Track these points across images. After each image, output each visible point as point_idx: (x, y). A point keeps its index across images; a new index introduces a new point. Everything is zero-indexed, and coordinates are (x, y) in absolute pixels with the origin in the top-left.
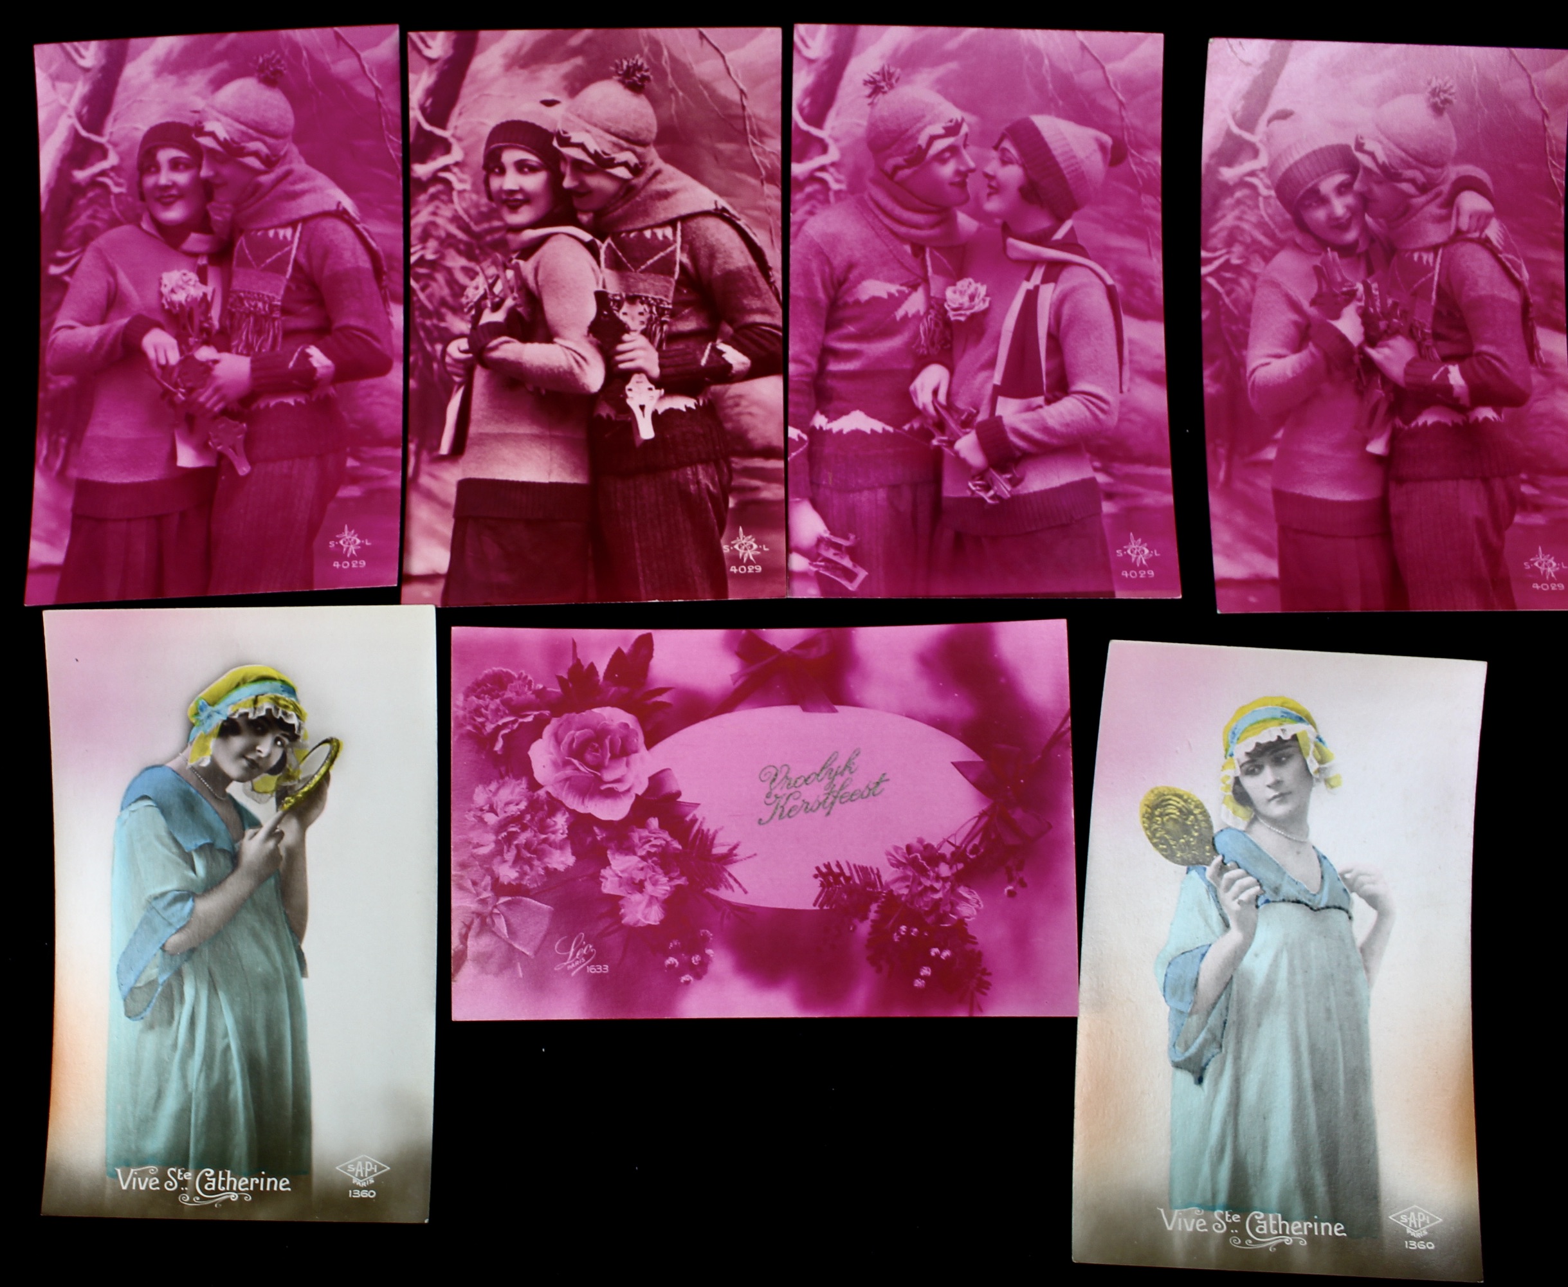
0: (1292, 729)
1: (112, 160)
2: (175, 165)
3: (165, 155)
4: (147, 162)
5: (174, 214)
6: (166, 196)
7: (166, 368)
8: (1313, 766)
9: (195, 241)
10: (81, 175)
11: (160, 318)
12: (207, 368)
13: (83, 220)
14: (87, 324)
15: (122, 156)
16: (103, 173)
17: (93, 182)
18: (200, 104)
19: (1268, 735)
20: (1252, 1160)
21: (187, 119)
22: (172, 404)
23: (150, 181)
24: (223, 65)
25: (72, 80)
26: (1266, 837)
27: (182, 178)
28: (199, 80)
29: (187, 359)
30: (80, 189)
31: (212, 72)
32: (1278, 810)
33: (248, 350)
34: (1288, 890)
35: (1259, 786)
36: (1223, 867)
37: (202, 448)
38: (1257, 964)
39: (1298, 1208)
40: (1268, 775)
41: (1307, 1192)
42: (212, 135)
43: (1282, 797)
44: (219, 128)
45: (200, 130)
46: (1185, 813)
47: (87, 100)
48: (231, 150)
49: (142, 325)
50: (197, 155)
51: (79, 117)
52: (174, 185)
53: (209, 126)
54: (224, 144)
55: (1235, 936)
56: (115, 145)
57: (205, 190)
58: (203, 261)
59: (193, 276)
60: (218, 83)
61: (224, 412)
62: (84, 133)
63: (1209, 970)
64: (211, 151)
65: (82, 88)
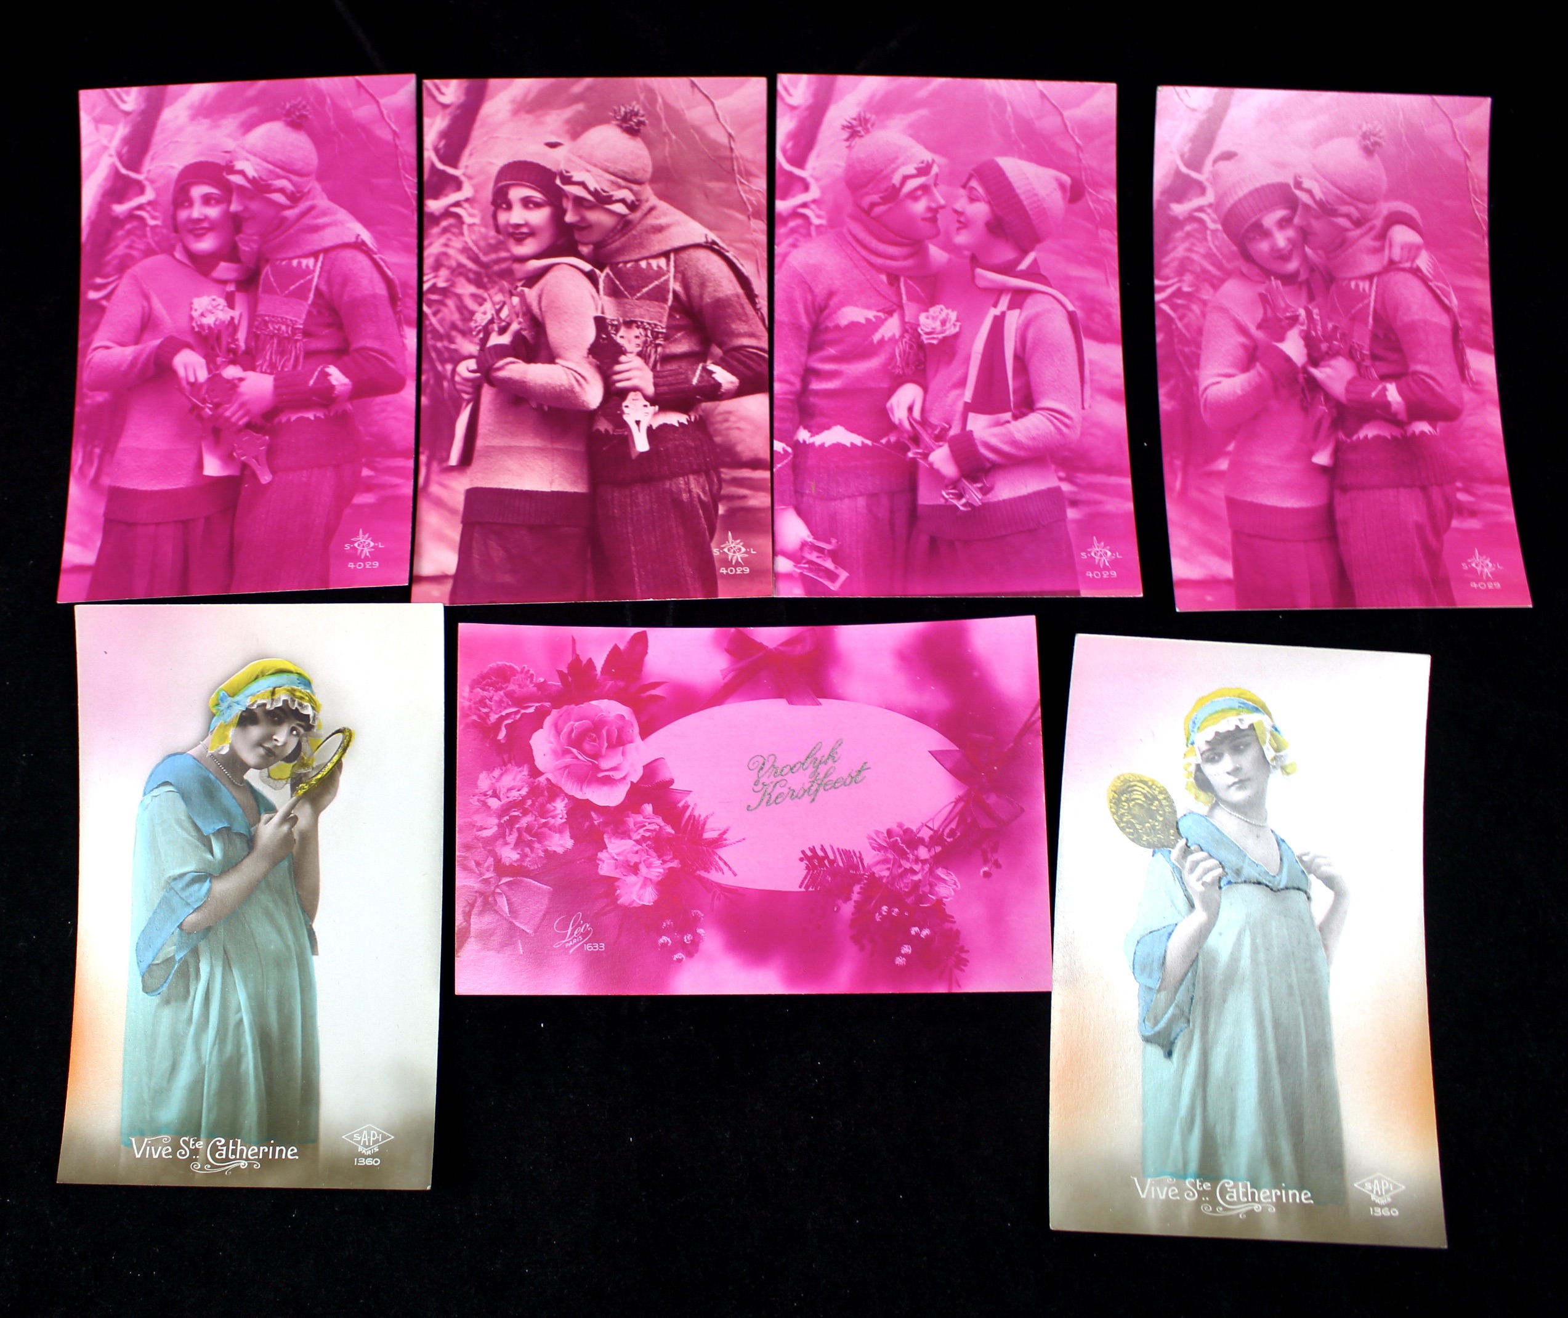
0: (1249, 719)
1: (149, 195)
2: (207, 200)
3: (198, 191)
4: (181, 197)
5: (206, 245)
6: (198, 228)
7: (194, 385)
8: (1270, 754)
9: (225, 270)
10: (120, 209)
11: (190, 339)
12: (233, 385)
13: (121, 250)
14: (122, 344)
15: (158, 192)
16: (140, 207)
17: (131, 216)
18: (231, 145)
19: (1227, 724)
20: (1221, 1130)
21: (219, 159)
22: (200, 418)
23: (183, 215)
24: (253, 110)
25: (113, 122)
26: (1227, 822)
27: (213, 212)
28: (230, 124)
29: (215, 377)
30: (117, 222)
31: (243, 116)
32: (1238, 796)
33: (272, 369)
34: (1249, 872)
35: (1219, 773)
36: (1187, 850)
37: (227, 458)
38: (1221, 943)
39: (1266, 1175)
40: (1227, 762)
41: (1274, 1161)
42: (242, 173)
43: (1241, 784)
44: (249, 167)
45: (231, 170)
46: (1151, 799)
47: (127, 141)
48: (259, 188)
49: (174, 345)
50: (228, 191)
51: (120, 156)
52: (206, 218)
53: (239, 165)
54: (253, 181)
55: (1200, 916)
56: (152, 182)
57: (235, 223)
58: (231, 288)
59: (222, 302)
60: (248, 126)
61: (248, 426)
62: (124, 171)
63: (1176, 947)
64: (240, 188)
65: (122, 130)
